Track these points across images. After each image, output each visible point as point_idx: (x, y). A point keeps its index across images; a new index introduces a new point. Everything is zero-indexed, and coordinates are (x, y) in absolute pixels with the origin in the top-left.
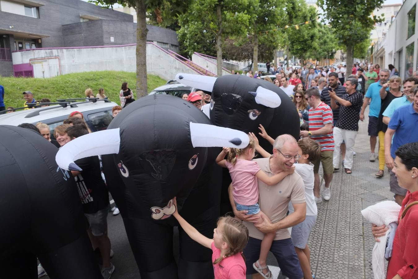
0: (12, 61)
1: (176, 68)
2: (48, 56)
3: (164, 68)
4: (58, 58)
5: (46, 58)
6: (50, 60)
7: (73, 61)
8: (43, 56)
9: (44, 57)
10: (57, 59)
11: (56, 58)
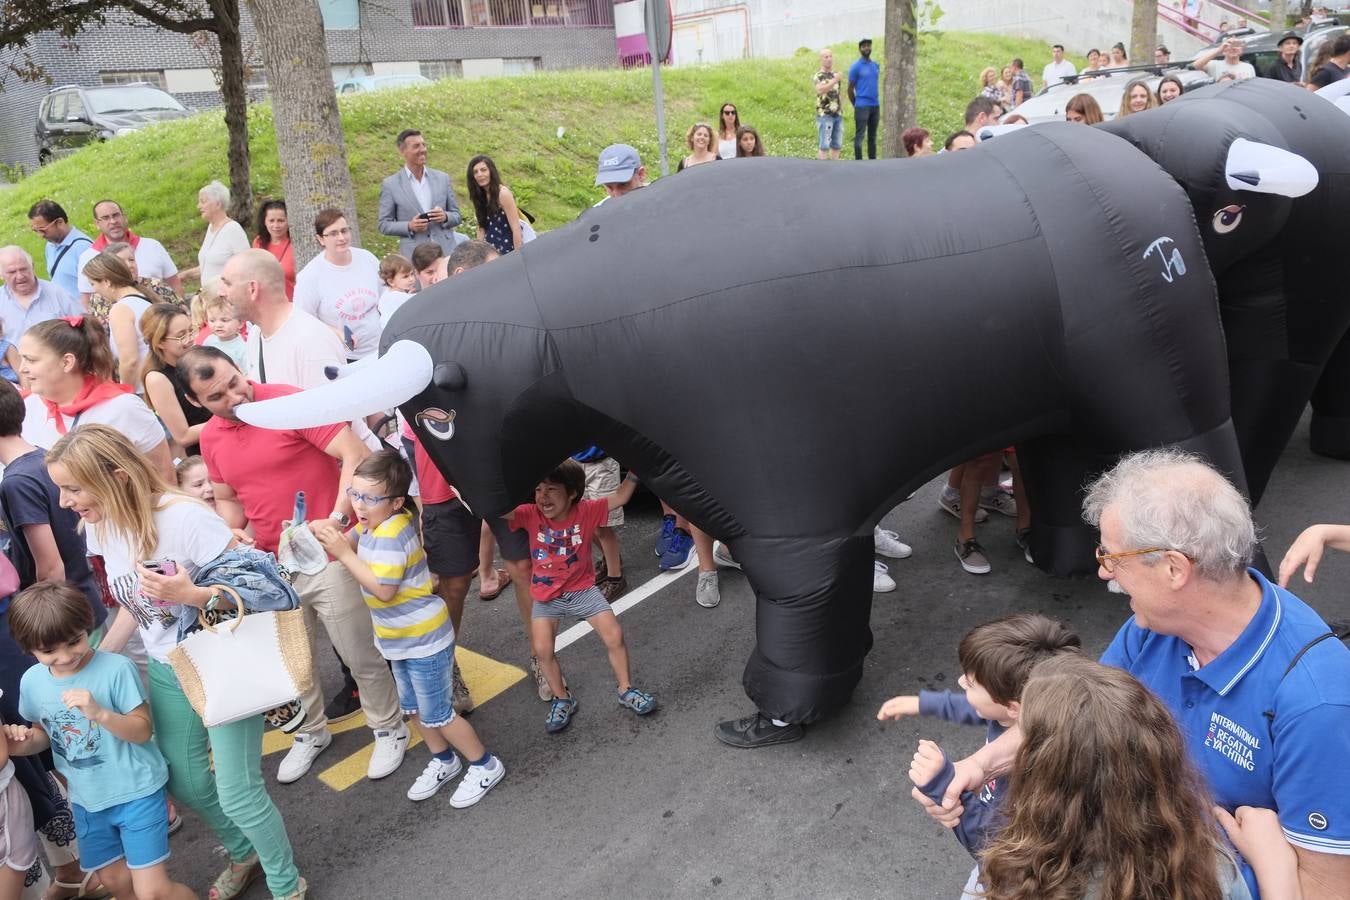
0: (614, 27)
1: (1101, 14)
2: (715, 6)
3: (1062, 18)
4: (742, 9)
5: (708, 12)
6: (719, 18)
7: (788, 16)
8: (702, 9)
9: (705, 11)
10: (741, 14)
11: (736, 10)
